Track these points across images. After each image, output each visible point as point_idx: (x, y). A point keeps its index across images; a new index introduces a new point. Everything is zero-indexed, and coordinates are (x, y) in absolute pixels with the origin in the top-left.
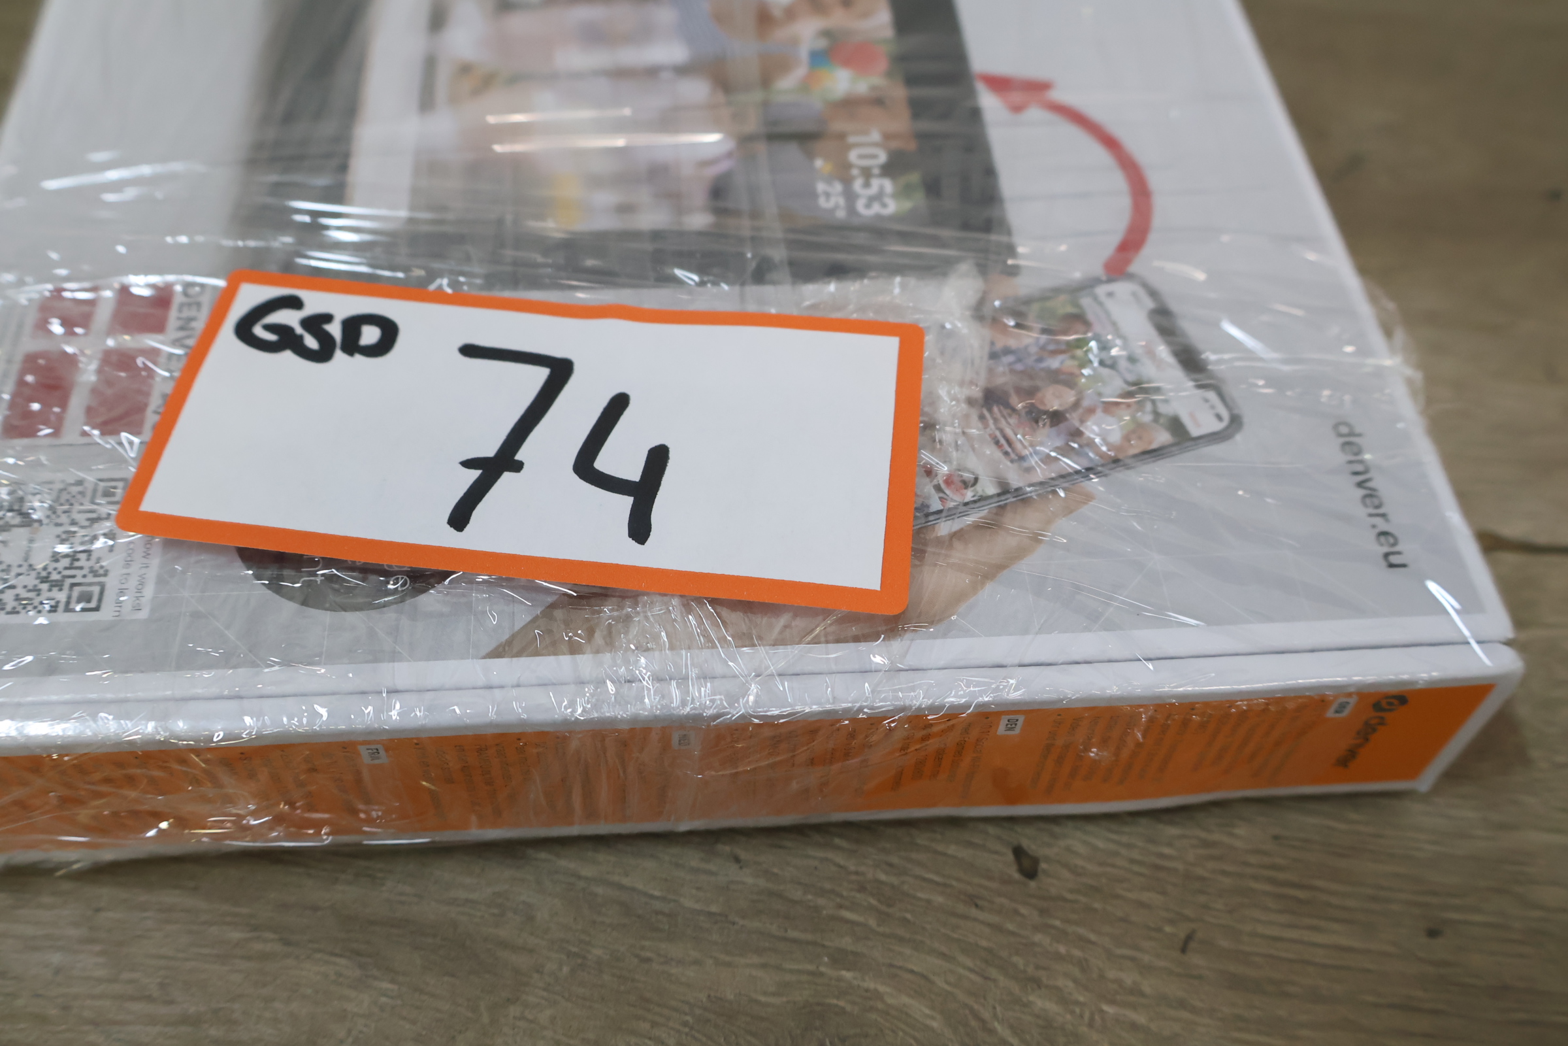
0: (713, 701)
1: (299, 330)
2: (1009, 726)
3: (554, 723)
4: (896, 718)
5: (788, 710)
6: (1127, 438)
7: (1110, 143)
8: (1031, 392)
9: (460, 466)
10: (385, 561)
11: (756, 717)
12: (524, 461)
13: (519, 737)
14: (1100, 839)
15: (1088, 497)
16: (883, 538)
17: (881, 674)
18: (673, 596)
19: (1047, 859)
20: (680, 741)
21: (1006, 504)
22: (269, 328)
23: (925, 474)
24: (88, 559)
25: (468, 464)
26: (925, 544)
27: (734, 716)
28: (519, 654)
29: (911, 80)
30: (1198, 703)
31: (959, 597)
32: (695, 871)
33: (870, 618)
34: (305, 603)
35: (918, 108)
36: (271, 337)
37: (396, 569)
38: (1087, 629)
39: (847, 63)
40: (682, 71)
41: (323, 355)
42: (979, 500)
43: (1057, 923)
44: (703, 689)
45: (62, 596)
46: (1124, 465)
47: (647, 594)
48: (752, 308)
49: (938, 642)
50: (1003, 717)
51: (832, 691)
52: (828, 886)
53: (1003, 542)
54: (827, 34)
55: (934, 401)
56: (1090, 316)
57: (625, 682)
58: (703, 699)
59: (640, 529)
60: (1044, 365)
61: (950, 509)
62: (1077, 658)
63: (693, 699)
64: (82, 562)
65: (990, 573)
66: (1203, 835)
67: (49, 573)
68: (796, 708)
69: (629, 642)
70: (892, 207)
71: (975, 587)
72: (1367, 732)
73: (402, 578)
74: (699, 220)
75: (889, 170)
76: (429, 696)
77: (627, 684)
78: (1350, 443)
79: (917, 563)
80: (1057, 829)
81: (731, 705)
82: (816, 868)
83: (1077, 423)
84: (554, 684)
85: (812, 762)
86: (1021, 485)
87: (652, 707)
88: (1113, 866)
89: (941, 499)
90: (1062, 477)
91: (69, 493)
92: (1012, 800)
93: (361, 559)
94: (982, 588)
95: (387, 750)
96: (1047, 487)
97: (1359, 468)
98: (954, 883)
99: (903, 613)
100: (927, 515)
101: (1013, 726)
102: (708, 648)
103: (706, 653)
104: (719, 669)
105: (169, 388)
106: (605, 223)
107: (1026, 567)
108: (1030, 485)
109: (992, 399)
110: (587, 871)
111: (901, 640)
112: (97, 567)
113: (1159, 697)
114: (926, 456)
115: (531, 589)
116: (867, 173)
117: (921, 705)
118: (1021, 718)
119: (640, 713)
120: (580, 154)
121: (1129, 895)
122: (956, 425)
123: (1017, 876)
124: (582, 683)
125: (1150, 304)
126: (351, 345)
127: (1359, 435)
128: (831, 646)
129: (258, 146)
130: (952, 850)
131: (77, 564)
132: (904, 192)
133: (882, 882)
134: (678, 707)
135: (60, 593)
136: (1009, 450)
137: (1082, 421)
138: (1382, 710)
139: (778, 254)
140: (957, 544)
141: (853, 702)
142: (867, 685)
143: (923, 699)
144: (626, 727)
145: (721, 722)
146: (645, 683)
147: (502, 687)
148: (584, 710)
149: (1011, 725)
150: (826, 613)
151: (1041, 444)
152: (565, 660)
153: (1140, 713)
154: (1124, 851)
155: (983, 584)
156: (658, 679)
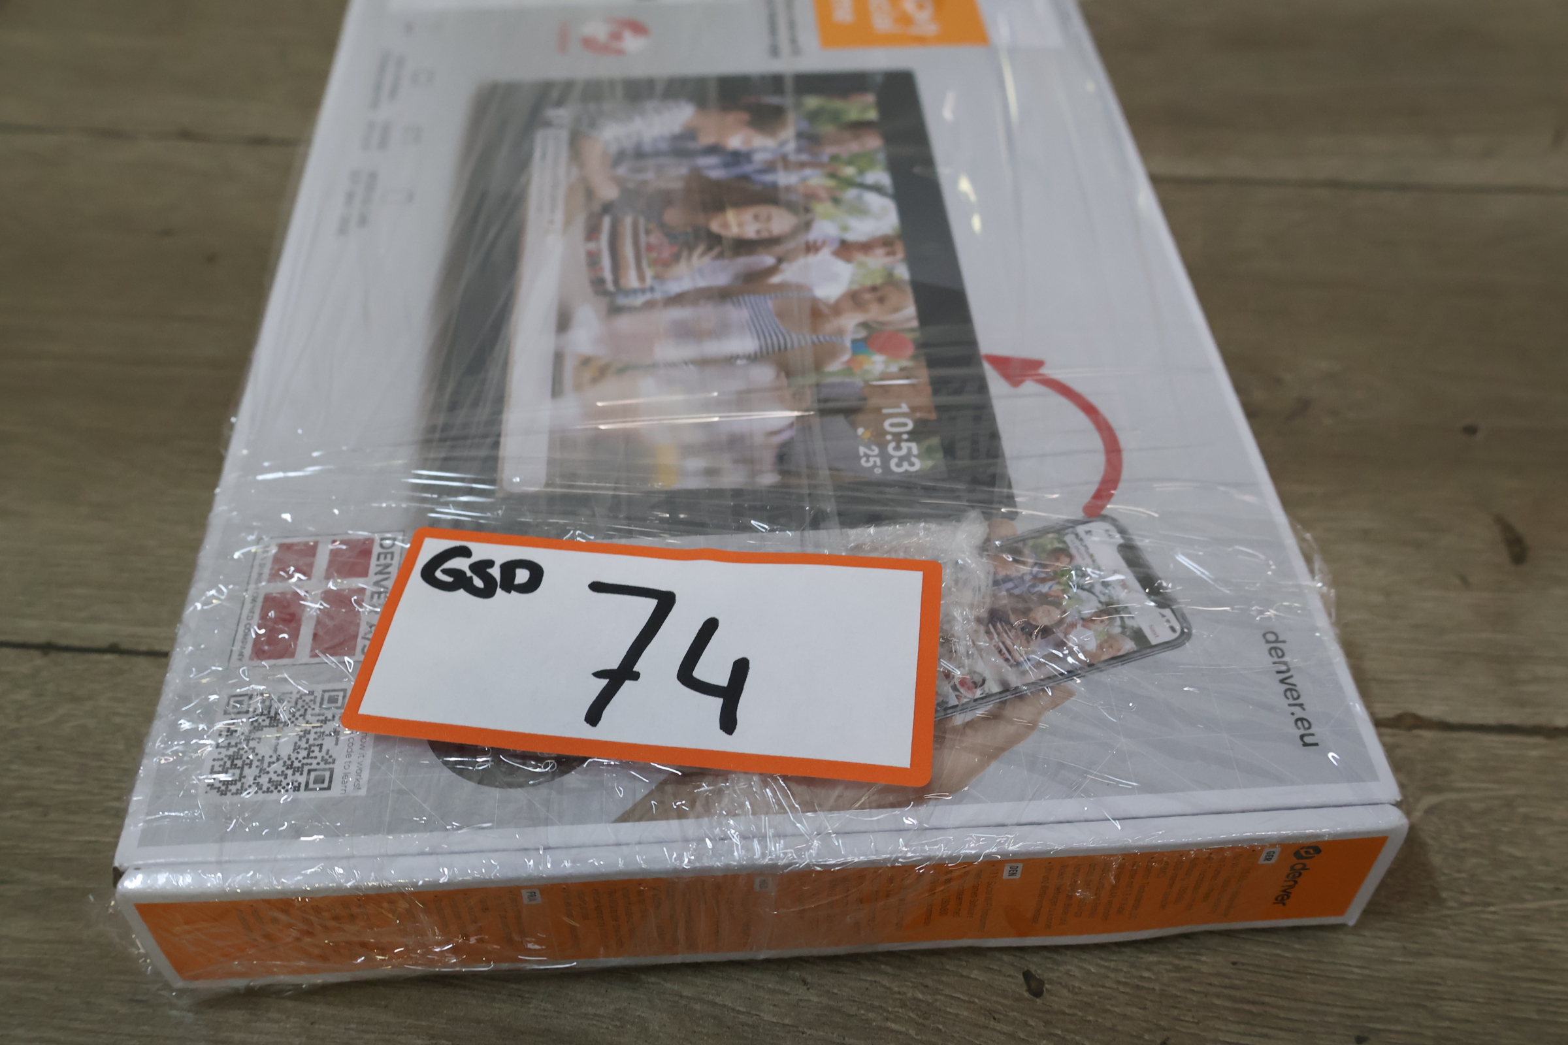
0: (785, 854)
1: (469, 573)
2: (1011, 872)
3: (667, 872)
4: (924, 865)
5: (842, 860)
6: (1100, 647)
7: (1090, 410)
8: (1026, 612)
9: (592, 676)
10: (539, 751)
11: (818, 866)
12: (640, 672)
13: (640, 882)
14: (1093, 965)
15: (1070, 694)
16: (912, 728)
17: (912, 832)
18: (754, 774)
19: (1051, 982)
20: (760, 885)
21: (1006, 700)
22: (446, 572)
23: (944, 678)
24: (320, 751)
25: (599, 675)
26: (945, 732)
27: (800, 865)
28: (640, 819)
29: (932, 363)
30: (1156, 853)
31: (971, 773)
32: (773, 991)
33: (902, 790)
34: (480, 782)
35: (938, 386)
36: (449, 579)
37: (547, 756)
38: (1069, 796)
39: (881, 350)
40: (754, 358)
41: (487, 592)
42: (985, 697)
43: (1059, 1032)
44: (777, 845)
45: (302, 779)
46: (1098, 668)
47: (735, 773)
48: (810, 550)
49: (955, 807)
50: (1006, 865)
51: (875, 845)
52: (877, 1003)
53: (1004, 730)
54: (865, 325)
55: (951, 620)
56: (1073, 551)
57: (719, 839)
58: (778, 852)
59: (728, 723)
60: (1036, 589)
61: (963, 705)
62: (1062, 818)
63: (770, 852)
64: (316, 753)
65: (993, 754)
66: (1176, 961)
67: (293, 762)
68: (848, 858)
69: (722, 810)
70: (918, 465)
71: (983, 765)
72: (1295, 875)
73: (551, 763)
74: (769, 479)
75: (914, 436)
76: (574, 851)
77: (721, 842)
78: (1276, 647)
79: (937, 746)
80: (1056, 957)
81: (799, 856)
82: (867, 989)
83: (1061, 635)
84: (666, 842)
85: (861, 901)
86: (1019, 685)
87: (740, 858)
88: (1103, 987)
89: (957, 696)
90: (1049, 678)
91: (304, 701)
92: (1022, 934)
93: (520, 748)
94: (988, 765)
95: (541, 893)
96: (1038, 687)
97: (1283, 668)
98: (976, 1000)
99: (928, 785)
100: (946, 709)
101: (1015, 872)
102: (781, 813)
103: (779, 817)
104: (789, 830)
105: (375, 620)
106: (694, 484)
107: (1023, 747)
108: (1024, 685)
109: (994, 618)
110: (688, 992)
111: (927, 806)
112: (327, 757)
113: (1125, 848)
114: (945, 664)
115: (646, 770)
116: (897, 437)
117: (942, 855)
118: (1020, 866)
119: (730, 864)
120: (675, 428)
121: (1117, 1010)
122: (968, 639)
123: (1026, 995)
124: (686, 840)
125: (1118, 539)
126: (509, 585)
127: (1284, 642)
128: (874, 811)
129: (432, 429)
130: (975, 974)
131: (312, 755)
132: (927, 453)
133: (920, 1000)
134: (759, 859)
135: (301, 777)
136: (1010, 657)
137: (1066, 634)
138: (1301, 857)
139: (830, 507)
140: (969, 731)
141: (891, 853)
142: (901, 840)
143: (944, 850)
144: (720, 874)
145: (791, 870)
146: (734, 840)
147: (628, 844)
148: (690, 861)
149: (1013, 871)
150: (869, 786)
151: (1033, 652)
152: (674, 823)
153: (1112, 862)
154: (1112, 975)
155: (989, 763)
156: (743, 837)
